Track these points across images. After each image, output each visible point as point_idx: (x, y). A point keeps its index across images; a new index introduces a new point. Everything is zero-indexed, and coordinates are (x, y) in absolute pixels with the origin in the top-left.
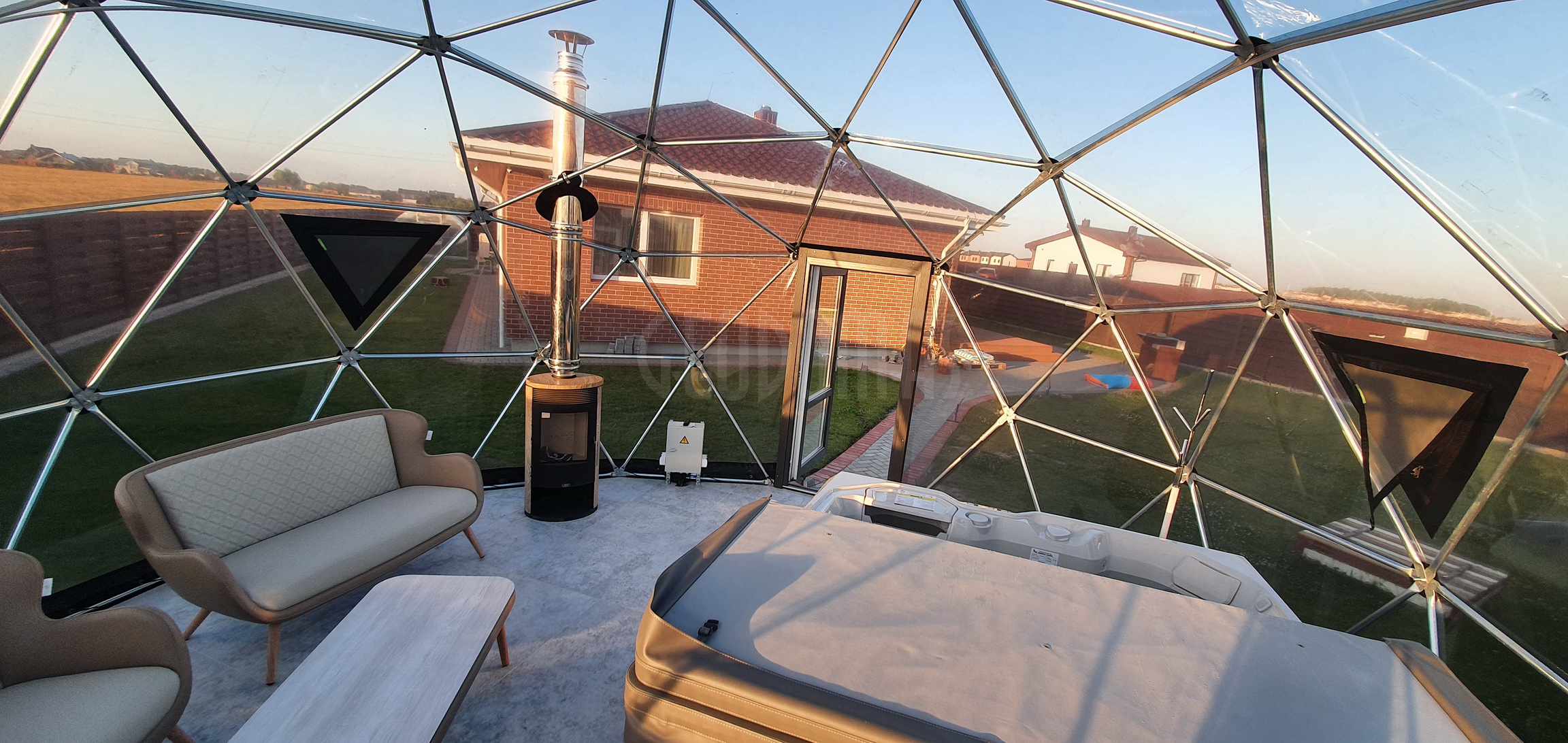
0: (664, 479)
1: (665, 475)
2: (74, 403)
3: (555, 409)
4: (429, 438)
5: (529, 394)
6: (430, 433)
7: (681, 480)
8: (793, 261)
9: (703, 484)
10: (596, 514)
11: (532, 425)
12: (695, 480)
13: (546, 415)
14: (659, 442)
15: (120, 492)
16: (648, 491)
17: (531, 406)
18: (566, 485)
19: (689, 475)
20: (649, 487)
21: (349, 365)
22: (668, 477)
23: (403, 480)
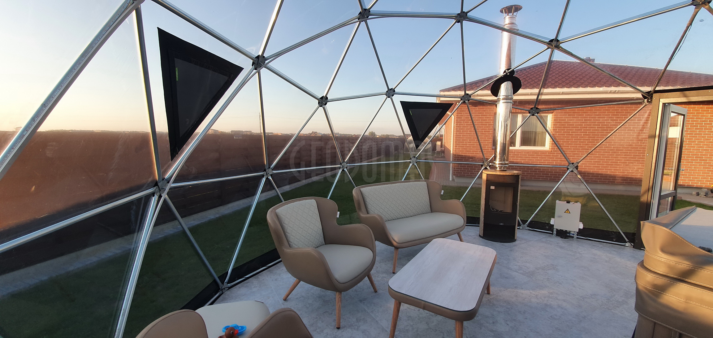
0: (552, 234)
1: (553, 231)
2: (341, 166)
3: (497, 185)
4: (442, 193)
5: (484, 177)
6: (443, 191)
7: (563, 234)
8: (647, 103)
9: (578, 239)
10: (516, 242)
11: (486, 192)
12: (573, 237)
13: (492, 187)
14: (550, 210)
15: (354, 192)
16: (543, 238)
17: (486, 183)
18: (501, 224)
19: (569, 232)
20: (544, 236)
21: (413, 164)
22: (555, 232)
23: (433, 210)
